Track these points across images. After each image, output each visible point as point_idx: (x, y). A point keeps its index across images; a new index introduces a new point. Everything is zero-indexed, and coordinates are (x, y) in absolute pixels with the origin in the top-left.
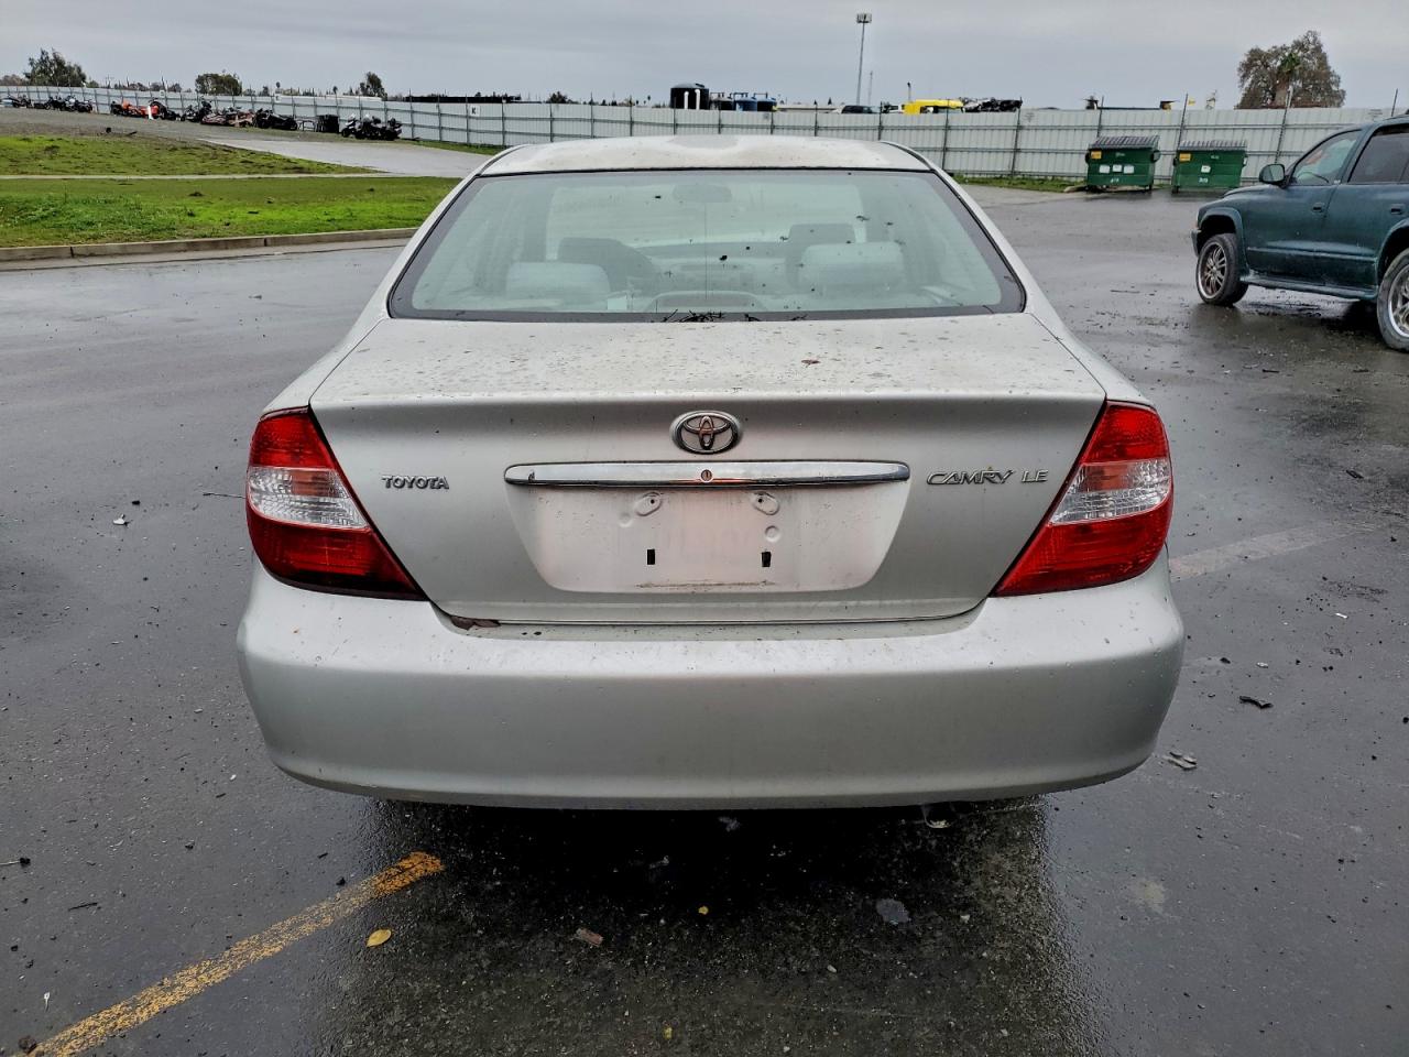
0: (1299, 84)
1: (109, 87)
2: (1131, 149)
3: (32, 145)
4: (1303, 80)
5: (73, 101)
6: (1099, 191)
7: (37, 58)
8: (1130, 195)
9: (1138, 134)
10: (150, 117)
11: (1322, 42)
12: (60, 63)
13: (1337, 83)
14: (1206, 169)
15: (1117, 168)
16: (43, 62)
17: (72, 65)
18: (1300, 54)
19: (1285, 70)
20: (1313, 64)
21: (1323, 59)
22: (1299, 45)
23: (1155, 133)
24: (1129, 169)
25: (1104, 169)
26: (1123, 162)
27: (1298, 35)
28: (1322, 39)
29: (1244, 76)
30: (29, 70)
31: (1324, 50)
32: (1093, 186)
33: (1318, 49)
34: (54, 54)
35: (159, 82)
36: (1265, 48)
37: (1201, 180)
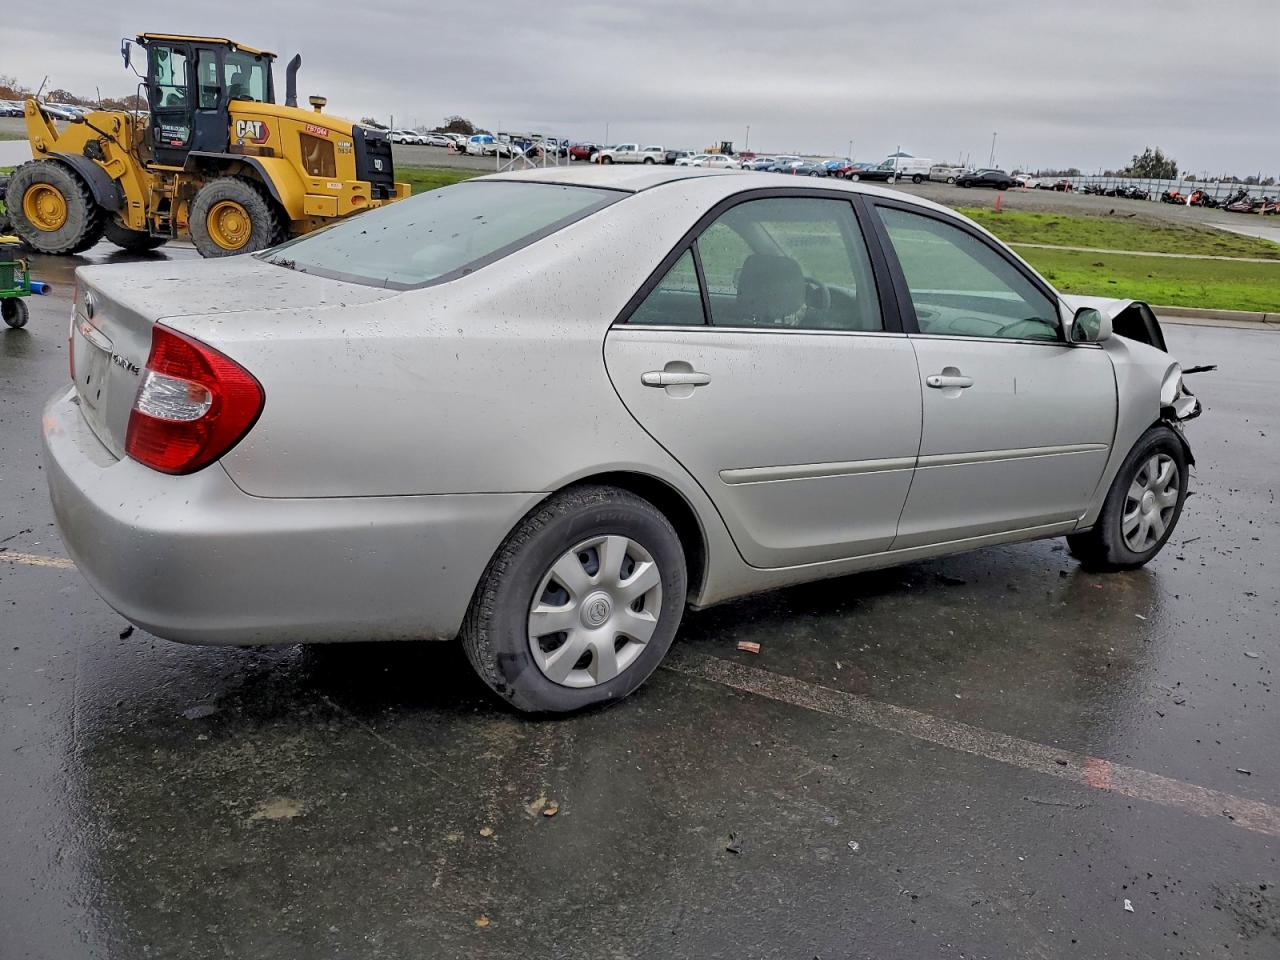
1: (1205, 181)
3: (1041, 220)
5: (1132, 190)
7: (1140, 155)
10: (1188, 204)
12: (1158, 158)
16: (1145, 157)
17: (1169, 161)
30: (1131, 165)
34: (1156, 154)
35: (1255, 175)
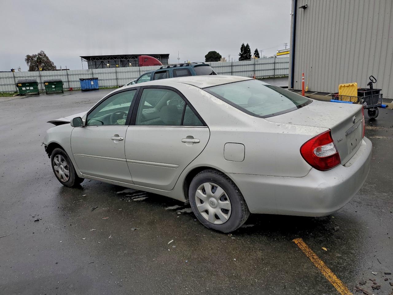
0: (43, 64)
2: (30, 83)
4: (44, 63)
6: (24, 95)
8: (35, 95)
9: (30, 78)
11: (45, 54)
13: (53, 64)
14: (53, 86)
15: (28, 88)
18: (41, 56)
19: (39, 61)
20: (45, 59)
21: (47, 58)
22: (40, 54)
23: (35, 78)
24: (32, 88)
25: (24, 89)
26: (29, 86)
27: (39, 52)
28: (45, 53)
29: (27, 62)
31: (47, 55)
32: (21, 94)
33: (45, 55)
36: (31, 55)
37: (53, 89)
